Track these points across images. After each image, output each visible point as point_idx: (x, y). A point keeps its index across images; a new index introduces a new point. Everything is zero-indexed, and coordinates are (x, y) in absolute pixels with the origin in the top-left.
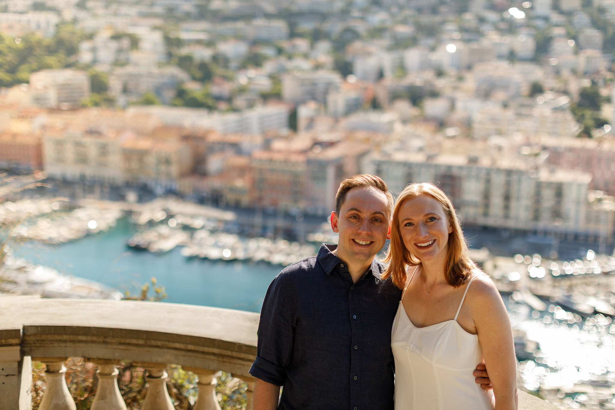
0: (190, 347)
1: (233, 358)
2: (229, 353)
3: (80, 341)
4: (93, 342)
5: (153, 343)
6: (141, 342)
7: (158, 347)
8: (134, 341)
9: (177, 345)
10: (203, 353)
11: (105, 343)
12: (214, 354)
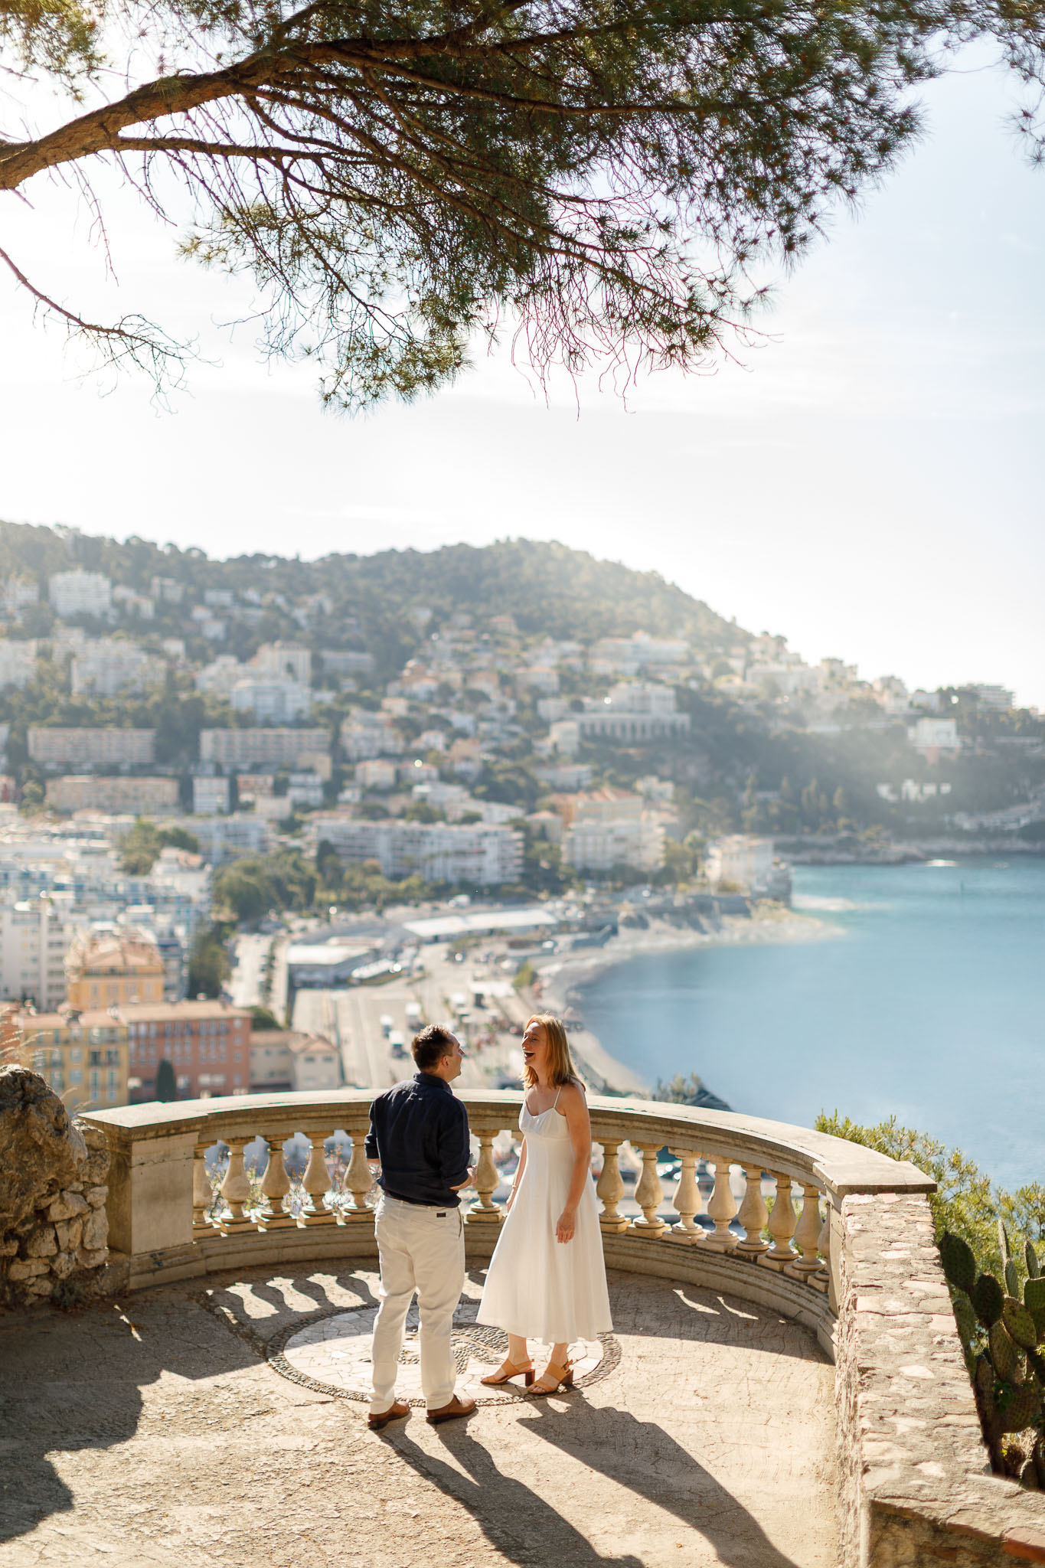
0: (324, 1114)
1: (358, 1116)
2: (355, 1112)
3: (236, 1124)
4: (246, 1123)
5: (294, 1115)
6: (284, 1117)
7: (295, 1119)
8: (279, 1117)
9: (313, 1114)
10: (332, 1117)
11: (254, 1122)
12: (341, 1116)
